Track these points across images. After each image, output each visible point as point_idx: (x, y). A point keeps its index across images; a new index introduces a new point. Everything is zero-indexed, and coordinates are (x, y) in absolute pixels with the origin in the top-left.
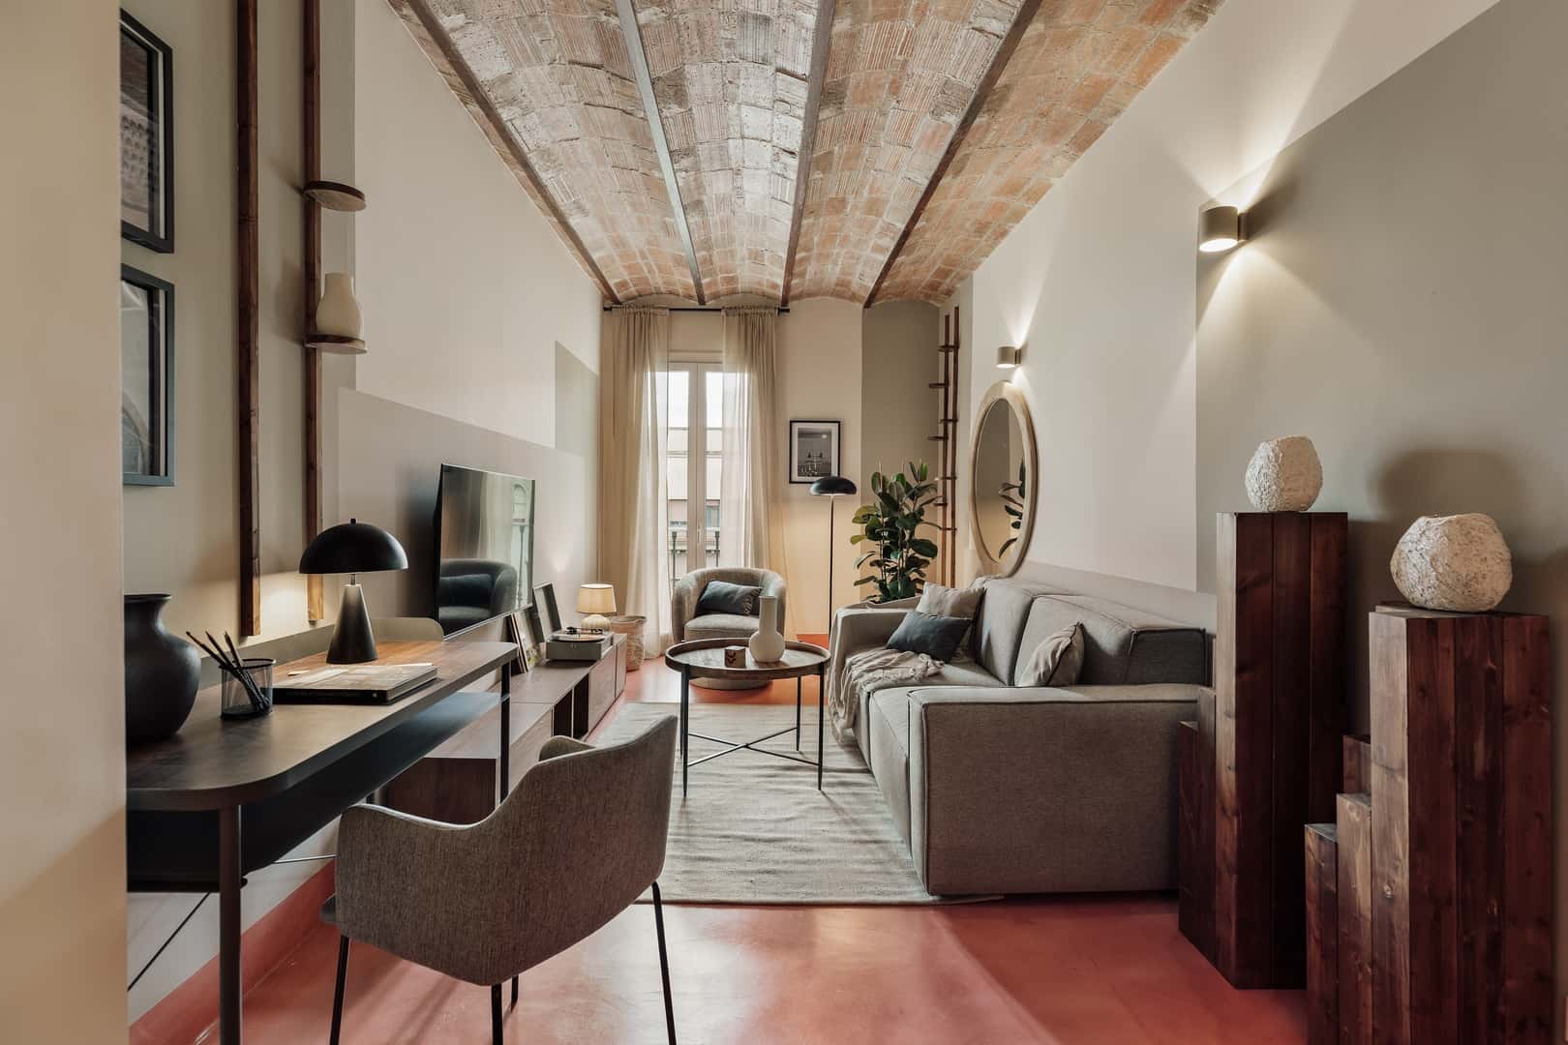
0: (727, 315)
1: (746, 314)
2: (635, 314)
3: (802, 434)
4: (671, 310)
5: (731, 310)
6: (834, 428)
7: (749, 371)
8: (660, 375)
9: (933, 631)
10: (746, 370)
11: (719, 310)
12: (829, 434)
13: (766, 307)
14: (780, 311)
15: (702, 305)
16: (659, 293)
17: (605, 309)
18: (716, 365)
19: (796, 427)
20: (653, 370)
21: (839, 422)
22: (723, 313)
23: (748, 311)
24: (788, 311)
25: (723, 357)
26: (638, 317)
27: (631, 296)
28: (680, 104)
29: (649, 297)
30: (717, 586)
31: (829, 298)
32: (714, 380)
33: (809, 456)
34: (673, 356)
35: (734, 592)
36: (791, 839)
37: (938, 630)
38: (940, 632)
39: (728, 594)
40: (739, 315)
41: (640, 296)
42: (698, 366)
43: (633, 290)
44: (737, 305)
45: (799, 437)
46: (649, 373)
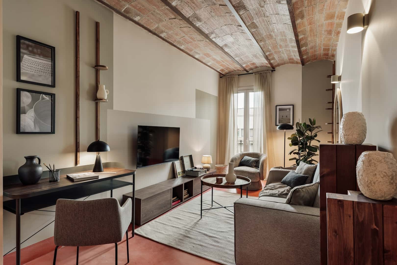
0: (255, 74)
1: (261, 73)
2: (228, 78)
3: (280, 110)
4: (238, 75)
5: (256, 73)
6: (291, 107)
7: (262, 91)
8: (235, 95)
9: (294, 179)
10: (261, 90)
11: (253, 73)
12: (290, 109)
13: (267, 70)
14: (272, 71)
15: (247, 72)
16: (235, 71)
17: (221, 77)
18: (252, 90)
19: (278, 107)
20: (233, 93)
21: (293, 105)
22: (254, 74)
23: (262, 72)
24: (275, 70)
25: (254, 87)
26: (229, 78)
27: (227, 73)
28: (200, 21)
29: (232, 72)
30: (246, 158)
31: (290, 64)
32: (251, 94)
33: (283, 117)
34: (239, 89)
35: (250, 160)
36: (216, 238)
37: (295, 178)
38: (295, 179)
39: (248, 160)
40: (259, 74)
41: (230, 72)
42: (246, 91)
43: (227, 71)
44: (258, 71)
45: (279, 111)
46: (232, 95)
